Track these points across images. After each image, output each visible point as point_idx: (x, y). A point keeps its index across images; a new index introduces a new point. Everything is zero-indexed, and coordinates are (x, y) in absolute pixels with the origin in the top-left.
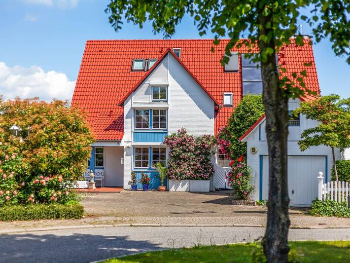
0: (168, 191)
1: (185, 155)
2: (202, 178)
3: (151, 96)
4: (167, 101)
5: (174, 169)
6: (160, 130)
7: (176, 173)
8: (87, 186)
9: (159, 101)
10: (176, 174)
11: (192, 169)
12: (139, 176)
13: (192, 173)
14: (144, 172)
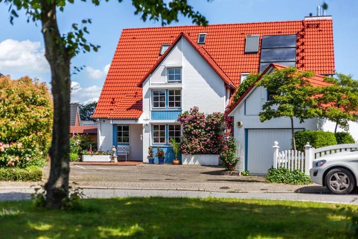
0: (181, 164)
1: (196, 131)
2: (211, 153)
3: (166, 77)
4: (181, 82)
5: (186, 144)
6: (175, 108)
7: (187, 147)
8: (110, 160)
9: (174, 82)
10: (188, 149)
11: (203, 144)
12: (155, 151)
13: (202, 147)
14: (160, 147)
